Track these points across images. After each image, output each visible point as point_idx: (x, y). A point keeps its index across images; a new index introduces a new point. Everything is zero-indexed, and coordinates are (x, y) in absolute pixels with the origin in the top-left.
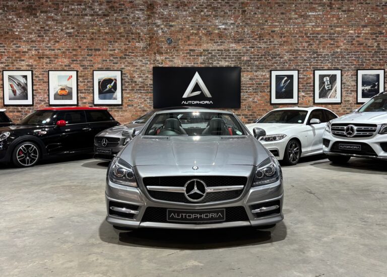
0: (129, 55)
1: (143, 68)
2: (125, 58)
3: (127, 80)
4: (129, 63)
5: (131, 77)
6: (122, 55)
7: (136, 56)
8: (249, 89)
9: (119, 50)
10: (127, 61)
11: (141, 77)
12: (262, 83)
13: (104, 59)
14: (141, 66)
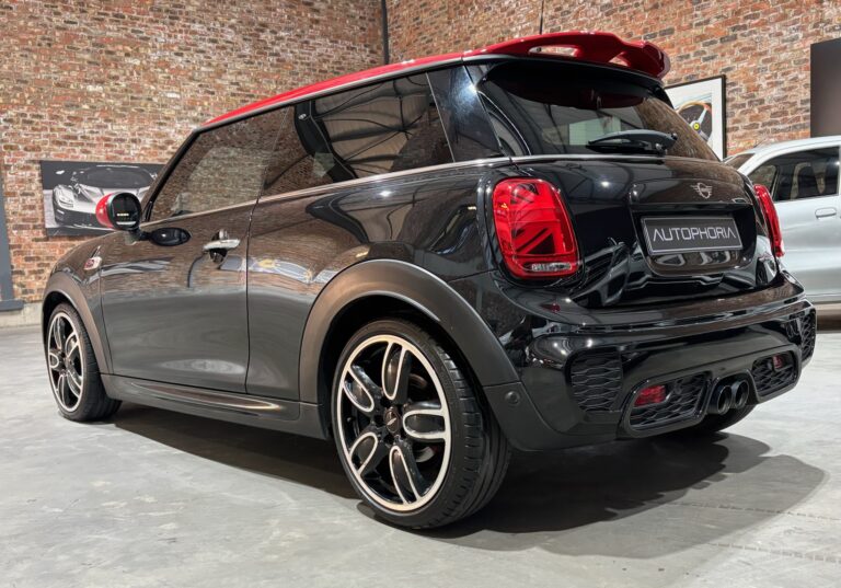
0: (745, 27)
1: (783, 56)
2: (735, 38)
3: (739, 100)
4: (744, 50)
5: (748, 89)
6: (727, 31)
7: (764, 23)
9: (718, 18)
10: (740, 44)
11: (777, 84)
13: (683, 53)
14: (777, 50)
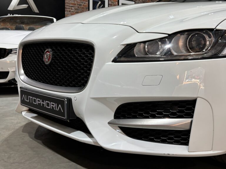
8: (71, 9)
12: (82, 4)
